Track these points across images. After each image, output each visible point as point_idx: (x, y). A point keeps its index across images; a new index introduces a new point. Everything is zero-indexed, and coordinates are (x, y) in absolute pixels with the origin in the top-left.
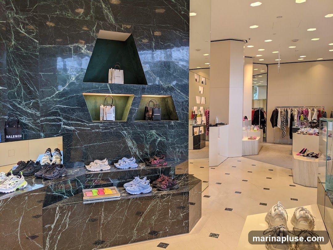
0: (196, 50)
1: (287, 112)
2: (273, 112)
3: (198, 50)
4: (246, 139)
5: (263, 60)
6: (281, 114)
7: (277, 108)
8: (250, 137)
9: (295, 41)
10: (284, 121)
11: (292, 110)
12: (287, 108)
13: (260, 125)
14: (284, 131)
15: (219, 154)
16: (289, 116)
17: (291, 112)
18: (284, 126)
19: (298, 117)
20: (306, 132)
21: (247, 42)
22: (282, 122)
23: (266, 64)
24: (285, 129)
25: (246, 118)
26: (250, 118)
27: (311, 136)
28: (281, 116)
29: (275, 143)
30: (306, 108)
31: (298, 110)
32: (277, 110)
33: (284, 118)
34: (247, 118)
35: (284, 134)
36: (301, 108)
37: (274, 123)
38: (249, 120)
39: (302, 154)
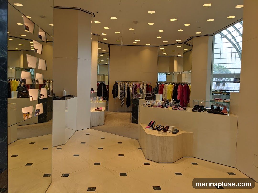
0: (41, 16)
1: (125, 86)
2: (115, 85)
3: (43, 17)
4: (93, 110)
5: (106, 39)
6: (120, 87)
7: (117, 82)
8: (96, 109)
9: (136, 22)
10: (122, 93)
11: (128, 83)
12: (125, 82)
13: (103, 96)
14: (123, 102)
15: (66, 127)
16: (126, 89)
17: (128, 85)
18: (122, 97)
19: (133, 89)
20: (151, 104)
21: (94, 16)
22: (121, 94)
23: (108, 44)
24: (123, 100)
25: (92, 90)
26: (96, 91)
27: (156, 108)
28: (120, 89)
29: (115, 112)
30: (138, 83)
31: (133, 84)
32: (117, 83)
33: (123, 91)
34: (94, 91)
35: (122, 103)
36: (135, 82)
37: (115, 95)
38: (95, 92)
39: (151, 126)
